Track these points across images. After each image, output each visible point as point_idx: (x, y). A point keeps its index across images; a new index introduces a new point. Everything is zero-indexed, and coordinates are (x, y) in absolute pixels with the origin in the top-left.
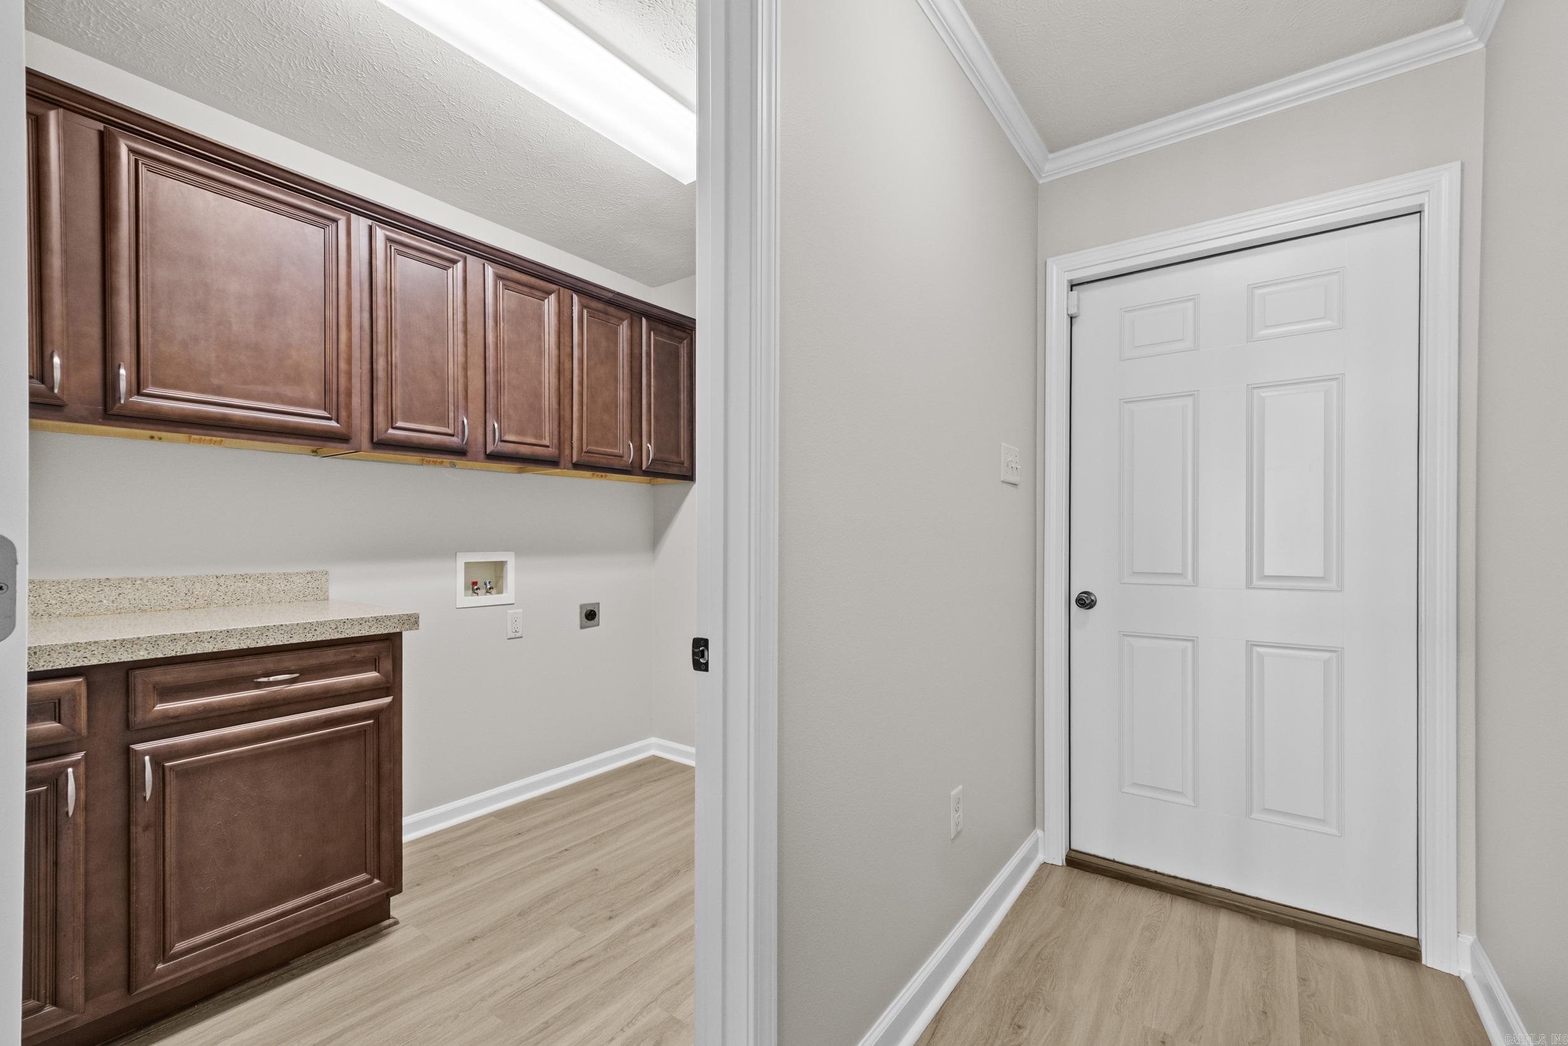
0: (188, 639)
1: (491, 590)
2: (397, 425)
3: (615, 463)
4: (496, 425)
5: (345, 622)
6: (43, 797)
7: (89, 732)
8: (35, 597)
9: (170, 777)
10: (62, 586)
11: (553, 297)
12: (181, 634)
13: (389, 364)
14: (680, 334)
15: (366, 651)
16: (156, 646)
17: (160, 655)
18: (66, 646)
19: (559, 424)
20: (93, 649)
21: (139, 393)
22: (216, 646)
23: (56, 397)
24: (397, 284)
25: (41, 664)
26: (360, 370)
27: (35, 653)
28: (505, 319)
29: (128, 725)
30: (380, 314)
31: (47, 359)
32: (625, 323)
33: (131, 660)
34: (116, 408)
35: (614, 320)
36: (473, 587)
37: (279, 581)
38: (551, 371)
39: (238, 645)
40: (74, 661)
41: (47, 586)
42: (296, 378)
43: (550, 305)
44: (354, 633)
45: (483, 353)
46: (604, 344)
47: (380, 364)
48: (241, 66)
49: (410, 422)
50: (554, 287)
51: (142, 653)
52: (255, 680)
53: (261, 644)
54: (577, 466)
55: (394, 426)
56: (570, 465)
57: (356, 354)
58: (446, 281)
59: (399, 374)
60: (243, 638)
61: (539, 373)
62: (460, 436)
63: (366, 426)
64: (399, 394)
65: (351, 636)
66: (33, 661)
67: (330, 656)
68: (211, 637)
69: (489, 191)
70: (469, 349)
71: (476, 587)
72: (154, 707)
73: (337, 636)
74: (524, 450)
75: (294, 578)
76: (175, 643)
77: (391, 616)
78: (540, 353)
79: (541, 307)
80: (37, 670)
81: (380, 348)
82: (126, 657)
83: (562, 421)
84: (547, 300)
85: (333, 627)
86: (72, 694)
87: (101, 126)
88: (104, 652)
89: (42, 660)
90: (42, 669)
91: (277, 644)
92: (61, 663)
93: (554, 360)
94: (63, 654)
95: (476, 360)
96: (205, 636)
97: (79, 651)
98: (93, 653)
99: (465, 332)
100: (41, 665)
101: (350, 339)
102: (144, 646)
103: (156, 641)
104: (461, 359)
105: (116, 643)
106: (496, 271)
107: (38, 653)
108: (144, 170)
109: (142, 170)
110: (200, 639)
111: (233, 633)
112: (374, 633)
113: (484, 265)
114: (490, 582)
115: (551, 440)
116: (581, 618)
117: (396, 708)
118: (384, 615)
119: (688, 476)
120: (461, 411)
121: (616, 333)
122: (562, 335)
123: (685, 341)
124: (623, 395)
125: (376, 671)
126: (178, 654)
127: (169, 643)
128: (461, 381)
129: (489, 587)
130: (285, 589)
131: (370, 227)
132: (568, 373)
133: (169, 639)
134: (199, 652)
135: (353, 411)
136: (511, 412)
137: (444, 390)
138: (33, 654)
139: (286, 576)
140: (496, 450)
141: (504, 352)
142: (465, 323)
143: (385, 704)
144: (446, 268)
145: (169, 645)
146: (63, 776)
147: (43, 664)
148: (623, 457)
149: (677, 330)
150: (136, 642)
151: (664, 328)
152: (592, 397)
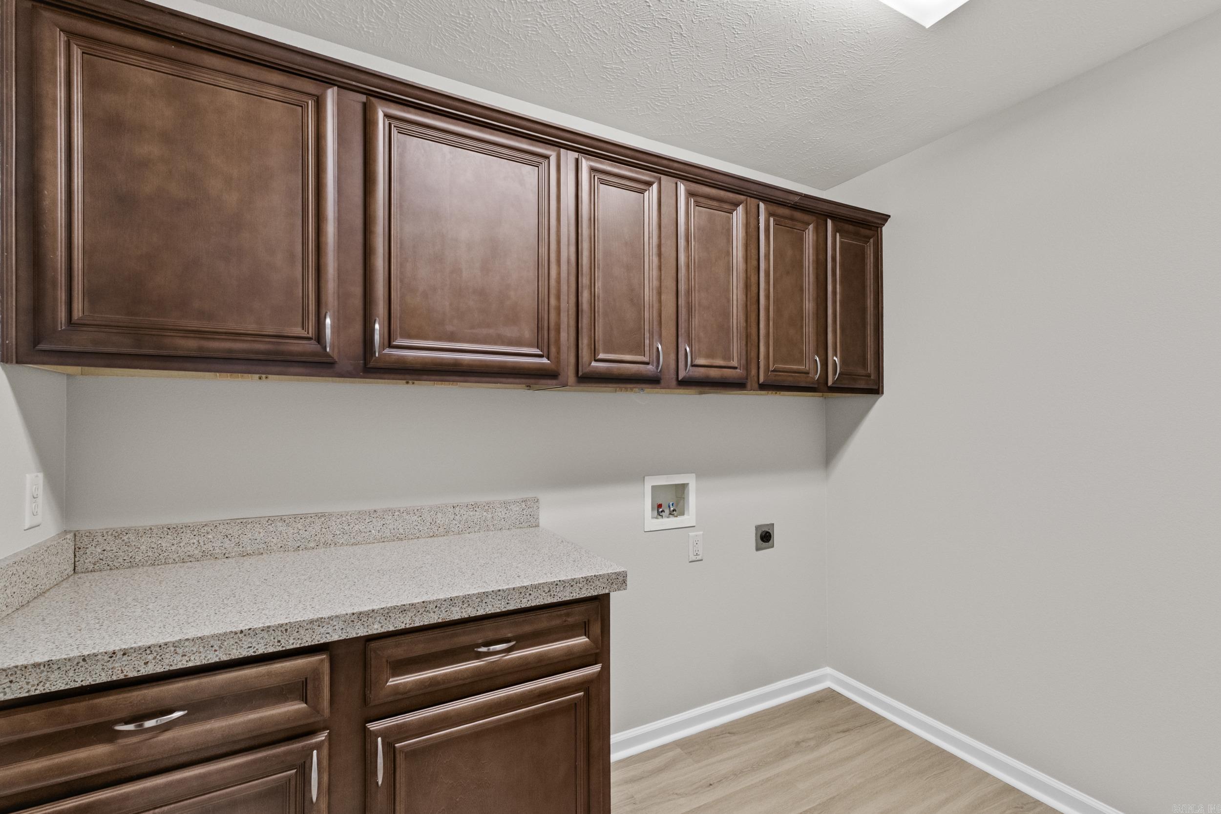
0: (416, 610)
1: (674, 512)
2: (599, 357)
3: (803, 382)
4: (688, 349)
5: (557, 585)
6: (293, 783)
7: (331, 712)
8: (326, 528)
9: (400, 759)
10: (344, 518)
11: (740, 209)
12: (410, 604)
13: (593, 296)
14: (867, 232)
15: (576, 616)
16: (389, 618)
17: (392, 629)
18: (312, 622)
19: (747, 342)
20: (335, 623)
21: (390, 346)
22: (441, 616)
23: (328, 355)
24: (600, 214)
25: (291, 641)
26: (567, 303)
27: (286, 630)
28: (696, 237)
29: (365, 700)
30: (585, 246)
31: (322, 320)
32: (811, 227)
33: (367, 634)
34: (373, 360)
35: (799, 226)
36: (659, 509)
37: (500, 510)
38: (739, 286)
39: (460, 614)
40: (318, 638)
41: (334, 518)
42: (513, 319)
43: (738, 216)
44: (565, 596)
45: (675, 275)
46: (789, 253)
47: (585, 296)
48: (472, 21)
49: (611, 353)
50: (742, 197)
51: (376, 627)
52: (476, 649)
53: (481, 612)
54: (764, 387)
55: (597, 358)
56: (757, 385)
57: (564, 288)
58: (643, 205)
59: (601, 305)
60: (465, 606)
61: (727, 290)
62: (655, 364)
63: (572, 360)
64: (601, 325)
65: (563, 600)
66: (285, 639)
67: (543, 622)
68: (436, 607)
69: (679, 109)
70: (663, 272)
71: (661, 510)
72: (387, 682)
73: (549, 600)
74: (714, 373)
75: (512, 507)
76: (405, 615)
77: (600, 576)
78: (729, 269)
79: (729, 221)
80: (288, 648)
81: (585, 280)
82: (362, 632)
83: (750, 340)
84: (735, 211)
85: (547, 591)
86: (316, 672)
87: (363, 98)
88: (344, 627)
89: (292, 638)
90: (292, 647)
91: (496, 611)
92: (308, 640)
93: (742, 275)
94: (309, 629)
95: (669, 283)
96: (431, 606)
97: (323, 627)
98: (334, 628)
99: (660, 255)
100: (291, 643)
101: (559, 274)
102: (378, 619)
103: (388, 613)
104: (655, 283)
105: (354, 616)
106: (688, 188)
107: (289, 630)
108: (396, 132)
109: (394, 131)
110: (427, 609)
111: (456, 601)
112: (585, 596)
113: (676, 183)
114: (673, 504)
115: (739, 360)
116: (756, 540)
117: (604, 677)
118: (593, 575)
119: (875, 389)
120: (656, 337)
121: (801, 240)
122: (749, 248)
123: (872, 240)
124: (809, 305)
125: (585, 635)
126: (408, 626)
127: (400, 615)
128: (656, 305)
129: (672, 509)
130: (505, 517)
131: (577, 160)
132: (754, 288)
133: (400, 610)
134: (426, 623)
135: (561, 346)
136: (702, 334)
137: (640, 318)
138: (284, 632)
139: (505, 504)
140: (687, 375)
141: (695, 272)
142: (659, 246)
143: (593, 674)
144: (642, 192)
145: (399, 617)
146: (310, 757)
147: (293, 641)
148: (808, 373)
149: (863, 228)
150: (371, 615)
151: (851, 228)
152: (778, 311)
